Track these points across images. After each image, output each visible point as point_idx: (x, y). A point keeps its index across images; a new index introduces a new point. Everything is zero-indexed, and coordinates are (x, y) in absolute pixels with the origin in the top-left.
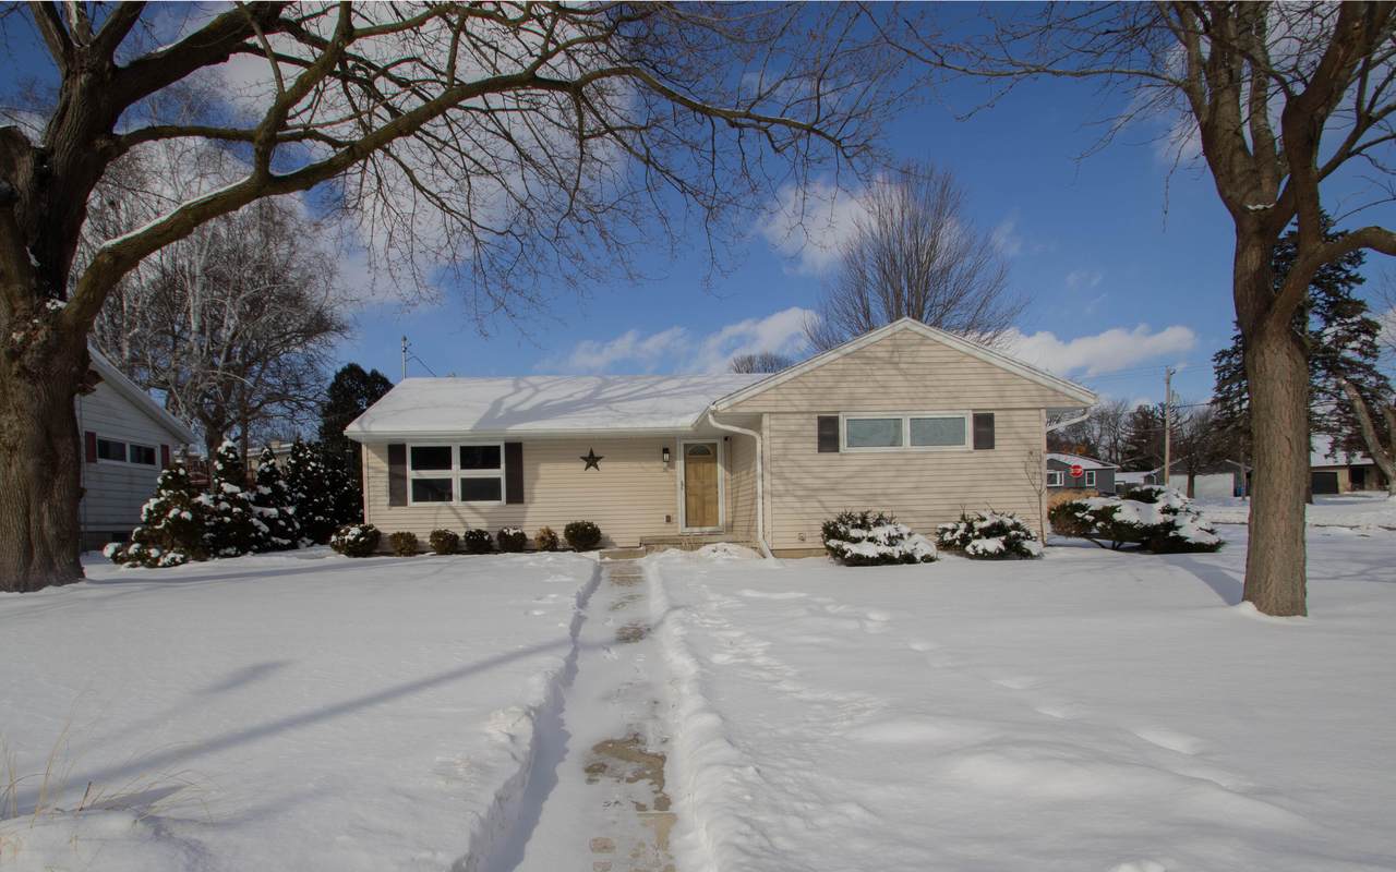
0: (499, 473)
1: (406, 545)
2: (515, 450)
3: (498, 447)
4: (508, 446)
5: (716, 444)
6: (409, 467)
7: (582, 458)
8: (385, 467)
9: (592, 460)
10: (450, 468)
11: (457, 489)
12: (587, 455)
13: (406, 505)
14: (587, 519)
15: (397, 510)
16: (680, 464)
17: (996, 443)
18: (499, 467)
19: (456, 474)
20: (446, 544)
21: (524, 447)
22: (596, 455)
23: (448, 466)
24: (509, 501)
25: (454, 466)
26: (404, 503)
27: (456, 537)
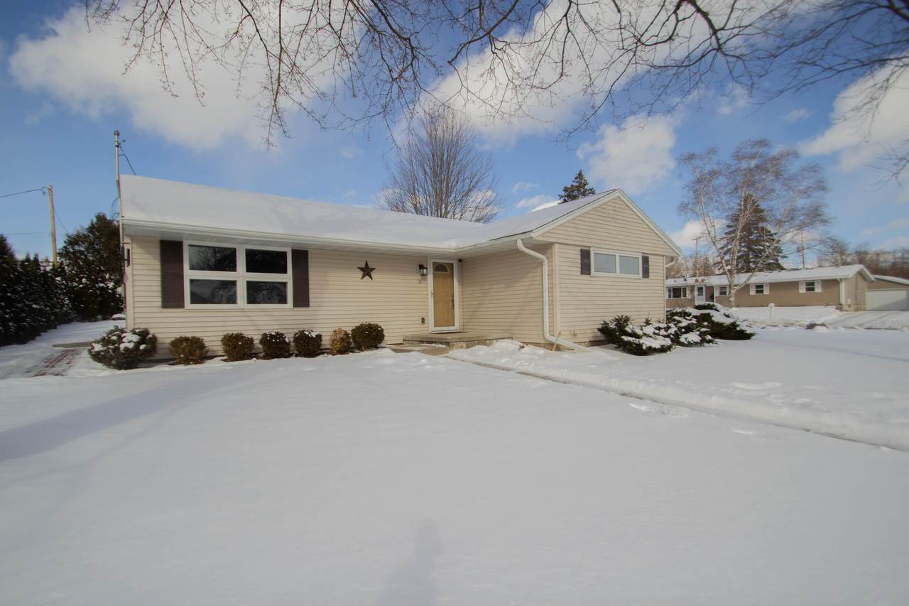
0: (287, 278)
1: (191, 351)
2: (301, 257)
3: (284, 254)
4: (295, 253)
5: (452, 265)
6: (186, 266)
7: (360, 268)
8: (156, 264)
9: (367, 271)
10: (235, 270)
11: (241, 291)
12: (363, 266)
13: (183, 306)
14: (373, 321)
15: (173, 313)
16: (430, 277)
17: (650, 274)
18: (286, 272)
19: (241, 276)
20: (238, 348)
21: (310, 255)
22: (370, 267)
23: (233, 267)
24: (296, 304)
25: (238, 268)
26: (180, 304)
27: (252, 340)
